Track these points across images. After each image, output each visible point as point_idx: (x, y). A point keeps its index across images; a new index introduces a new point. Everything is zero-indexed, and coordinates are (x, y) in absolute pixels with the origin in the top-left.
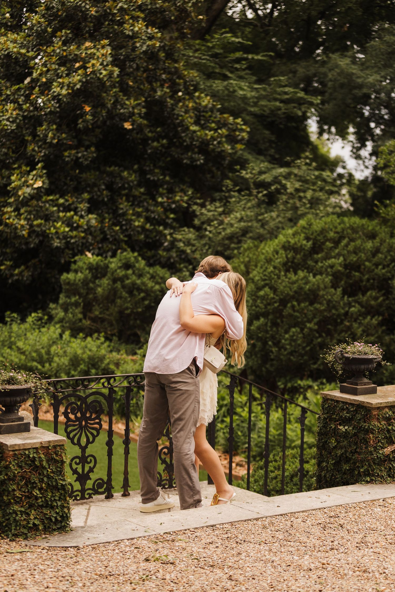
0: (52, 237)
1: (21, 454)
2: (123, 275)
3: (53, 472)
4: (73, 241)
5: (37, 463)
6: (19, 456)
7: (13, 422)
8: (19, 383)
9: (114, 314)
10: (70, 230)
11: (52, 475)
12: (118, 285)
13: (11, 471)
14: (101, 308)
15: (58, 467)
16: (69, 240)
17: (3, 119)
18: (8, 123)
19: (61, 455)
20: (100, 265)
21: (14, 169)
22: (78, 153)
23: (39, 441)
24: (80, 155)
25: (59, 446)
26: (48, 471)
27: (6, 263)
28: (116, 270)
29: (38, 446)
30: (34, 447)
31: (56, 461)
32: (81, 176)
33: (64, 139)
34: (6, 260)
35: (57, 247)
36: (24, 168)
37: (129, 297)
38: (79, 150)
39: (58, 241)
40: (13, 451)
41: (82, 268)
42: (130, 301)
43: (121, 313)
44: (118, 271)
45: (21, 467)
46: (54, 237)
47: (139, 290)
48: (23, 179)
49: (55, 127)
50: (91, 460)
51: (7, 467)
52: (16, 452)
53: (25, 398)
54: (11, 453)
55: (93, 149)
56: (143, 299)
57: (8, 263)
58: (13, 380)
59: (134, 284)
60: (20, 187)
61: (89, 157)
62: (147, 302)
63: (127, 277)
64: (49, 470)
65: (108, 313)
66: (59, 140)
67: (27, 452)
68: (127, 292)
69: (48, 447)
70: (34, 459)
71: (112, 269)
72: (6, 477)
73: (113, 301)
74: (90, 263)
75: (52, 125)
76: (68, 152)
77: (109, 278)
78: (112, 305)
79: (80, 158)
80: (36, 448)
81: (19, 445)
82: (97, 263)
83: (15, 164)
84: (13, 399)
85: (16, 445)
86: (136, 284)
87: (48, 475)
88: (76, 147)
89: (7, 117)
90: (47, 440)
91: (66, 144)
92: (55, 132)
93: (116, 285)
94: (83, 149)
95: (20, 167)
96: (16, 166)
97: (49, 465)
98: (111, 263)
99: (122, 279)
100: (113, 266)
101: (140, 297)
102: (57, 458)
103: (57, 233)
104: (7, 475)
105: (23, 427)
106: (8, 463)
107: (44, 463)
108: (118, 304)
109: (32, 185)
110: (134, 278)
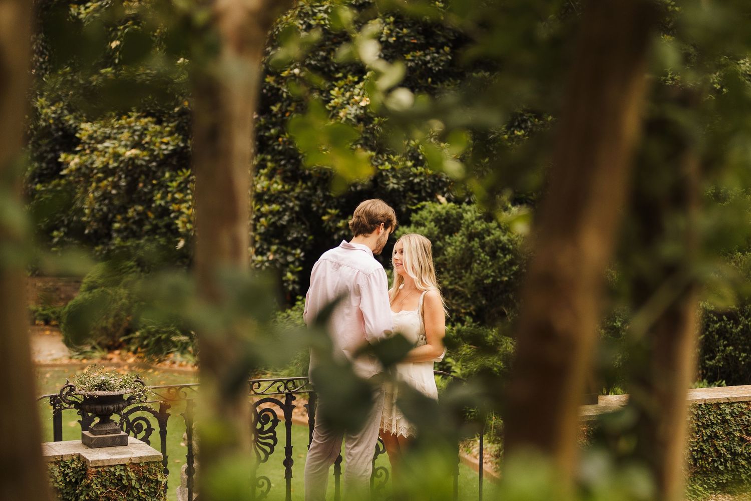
0: (387, 175)
1: (106, 472)
2: (483, 229)
3: (144, 493)
4: (417, 180)
5: (125, 482)
6: (103, 474)
7: (106, 434)
8: (112, 388)
9: (469, 284)
10: (415, 166)
11: (144, 496)
12: (476, 243)
13: (93, 490)
14: (452, 276)
15: (151, 488)
16: (411, 179)
17: (320, 11)
18: (326, 16)
19: (155, 474)
20: (452, 215)
21: (337, 79)
22: (425, 55)
23: (128, 456)
24: (428, 58)
25: (154, 462)
26: (139, 492)
27: (329, 211)
28: (473, 223)
29: (126, 462)
30: (122, 463)
31: (149, 481)
32: (435, 86)
33: (406, 35)
34: (331, 208)
35: (393, 189)
36: (350, 77)
37: (491, 260)
38: (427, 51)
39: (395, 181)
40: (96, 467)
41: (426, 219)
42: (491, 266)
43: (478, 282)
44: (476, 223)
45: (104, 486)
46: (390, 175)
47: (505, 250)
48: (348, 94)
49: (392, 19)
50: (263, 484)
51: (88, 486)
52: (100, 469)
53: (121, 406)
54: (94, 470)
55: (447, 49)
56: (511, 263)
57: (333, 211)
58: (105, 385)
59: (497, 241)
60: (342, 106)
61: (442, 61)
62: (514, 268)
63: (488, 232)
64: (141, 491)
65: (461, 283)
66: (398, 38)
67: (112, 469)
68: (487, 254)
69: (139, 464)
70: (120, 478)
71: (467, 220)
72: (87, 498)
73: (468, 267)
74: (437, 212)
75: (389, 18)
76: (411, 53)
77: (464, 234)
78: (466, 272)
79: (428, 62)
80: (124, 465)
81: (103, 461)
82: (447, 213)
83: (339, 72)
84: (105, 407)
85: (98, 460)
86: (500, 242)
87: (139, 496)
88: (422, 47)
89: (325, 7)
90: (138, 455)
91: (408, 43)
92: (392, 27)
93: (472, 243)
94: (433, 49)
95: (345, 77)
96: (340, 75)
97: (141, 485)
98: (466, 212)
99: (480, 235)
100: (468, 216)
101: (505, 260)
102: (151, 477)
103: (393, 169)
104: (88, 495)
105: (118, 440)
106: (89, 482)
107: (133, 483)
108: (475, 271)
109: (357, 103)
110: (497, 233)
